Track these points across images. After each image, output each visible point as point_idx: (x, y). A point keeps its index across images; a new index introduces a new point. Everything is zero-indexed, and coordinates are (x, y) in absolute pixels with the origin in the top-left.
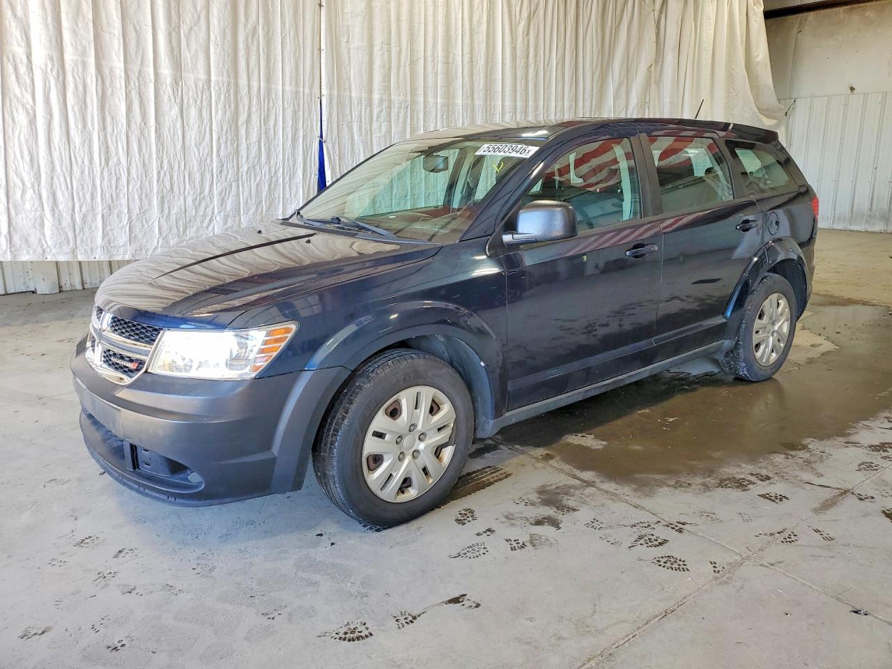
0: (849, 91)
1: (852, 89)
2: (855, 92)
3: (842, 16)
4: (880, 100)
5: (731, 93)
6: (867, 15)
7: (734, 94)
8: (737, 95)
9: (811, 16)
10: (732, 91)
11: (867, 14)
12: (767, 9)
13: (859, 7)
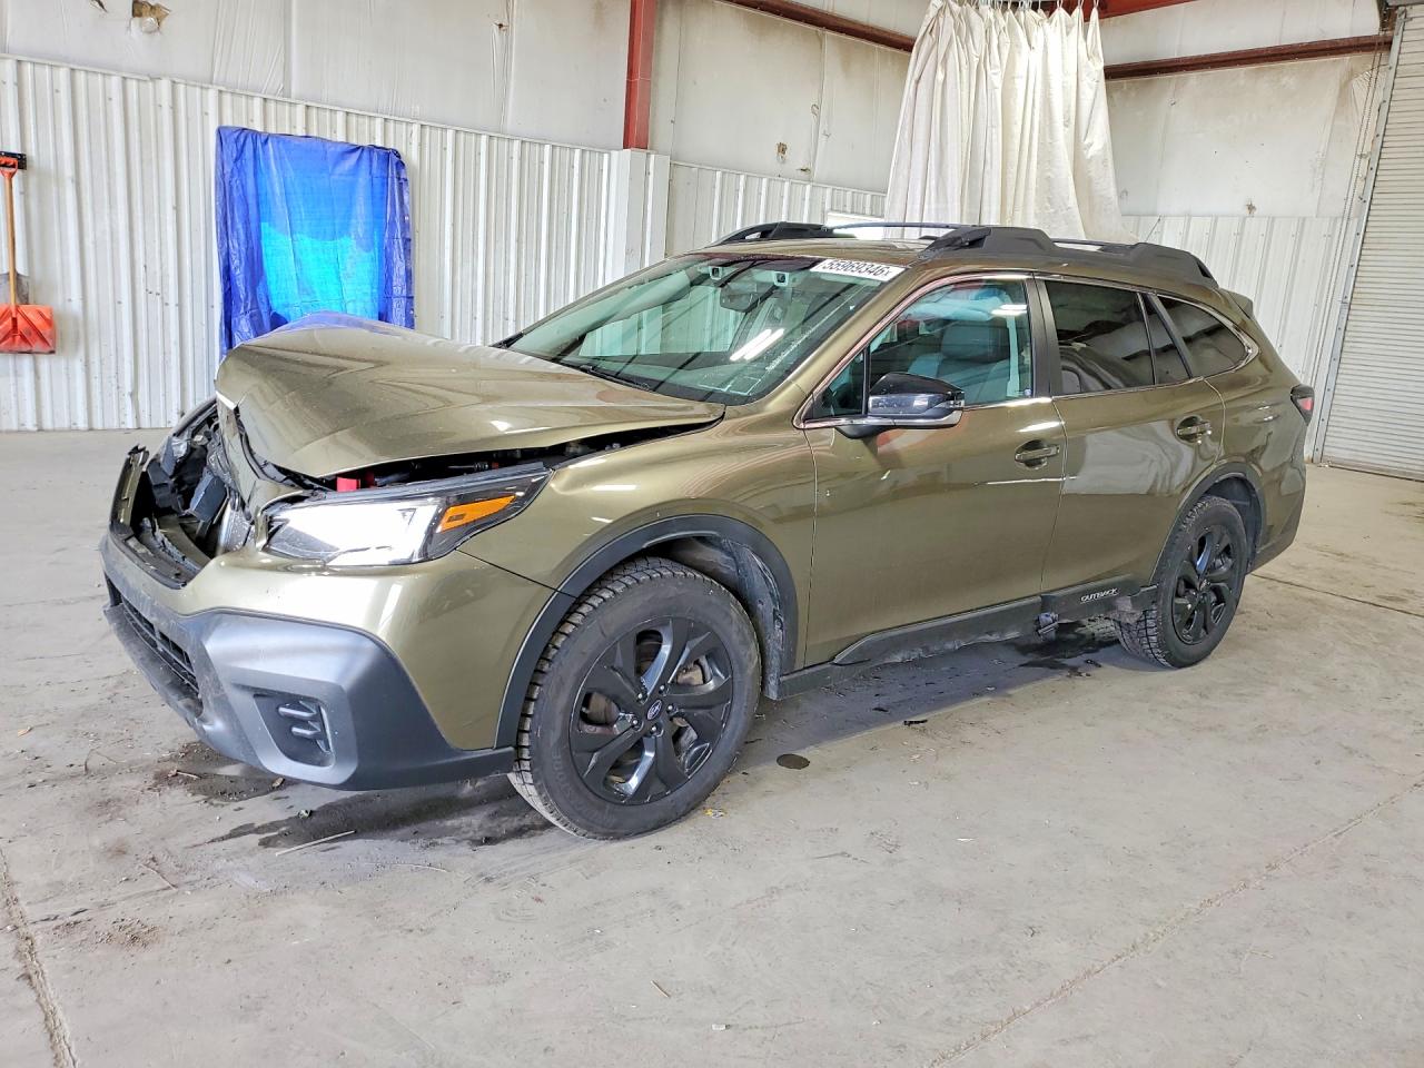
0: (1247, 211)
1: (1251, 208)
2: (1256, 213)
3: (1242, 82)
4: (1293, 230)
5: (1046, 208)
6: (1284, 83)
7: (1052, 210)
8: (1056, 212)
9: (1193, 78)
10: (1048, 205)
11: (1285, 80)
12: (1109, 64)
13: (1271, 68)
